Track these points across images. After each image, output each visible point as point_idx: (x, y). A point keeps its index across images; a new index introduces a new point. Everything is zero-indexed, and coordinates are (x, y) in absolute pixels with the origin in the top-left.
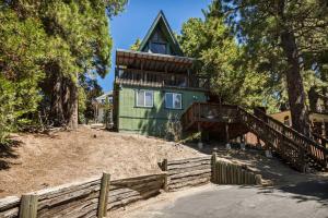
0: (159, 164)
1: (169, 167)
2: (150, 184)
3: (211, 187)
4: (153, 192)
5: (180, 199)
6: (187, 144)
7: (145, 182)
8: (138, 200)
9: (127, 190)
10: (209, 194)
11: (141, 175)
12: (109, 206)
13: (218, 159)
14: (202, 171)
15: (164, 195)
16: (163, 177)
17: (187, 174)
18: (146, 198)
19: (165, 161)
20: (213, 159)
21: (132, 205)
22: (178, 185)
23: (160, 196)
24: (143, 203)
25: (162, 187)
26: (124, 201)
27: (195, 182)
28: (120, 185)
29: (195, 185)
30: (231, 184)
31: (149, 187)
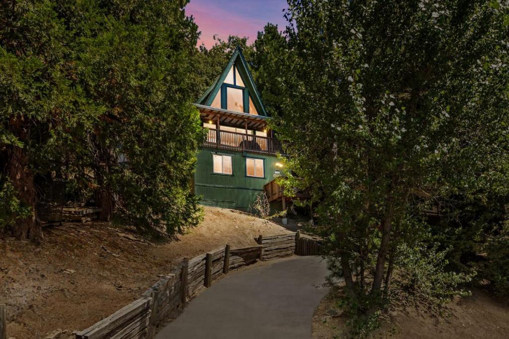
0: (255, 239)
1: (263, 242)
2: (251, 254)
3: (295, 257)
4: (251, 261)
5: (274, 264)
6: (274, 220)
7: (248, 252)
8: (243, 265)
9: (238, 257)
10: (294, 261)
11: (246, 247)
12: (229, 267)
13: (301, 235)
14: (289, 245)
15: (259, 263)
16: (260, 249)
17: (277, 247)
18: (248, 265)
19: (260, 237)
20: (297, 235)
21: (240, 268)
22: (269, 256)
23: (257, 263)
24: (247, 267)
25: (259, 256)
26: (236, 265)
27: (283, 253)
28: (234, 254)
29: (282, 257)
30: (310, 255)
31: (251, 256)
